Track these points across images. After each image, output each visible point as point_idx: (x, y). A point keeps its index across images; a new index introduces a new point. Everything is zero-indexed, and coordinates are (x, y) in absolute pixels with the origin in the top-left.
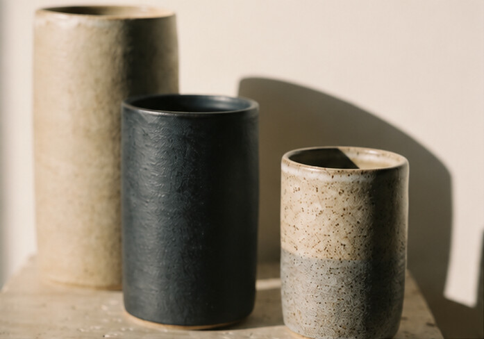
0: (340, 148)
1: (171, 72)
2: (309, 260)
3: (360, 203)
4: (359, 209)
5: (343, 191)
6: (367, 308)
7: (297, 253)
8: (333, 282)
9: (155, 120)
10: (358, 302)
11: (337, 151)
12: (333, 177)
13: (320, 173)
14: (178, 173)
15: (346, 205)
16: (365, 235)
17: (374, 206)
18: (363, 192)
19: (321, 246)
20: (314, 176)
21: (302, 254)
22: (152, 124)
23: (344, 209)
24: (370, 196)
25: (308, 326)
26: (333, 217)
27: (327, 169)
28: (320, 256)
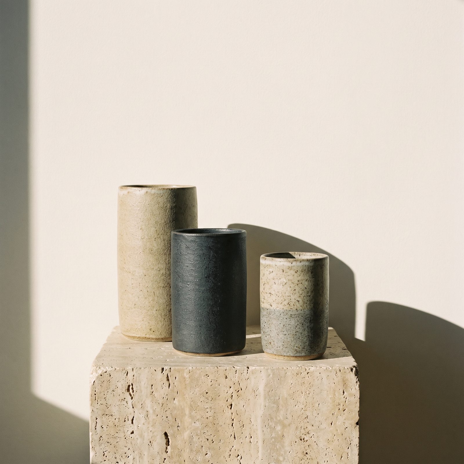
0: (290, 252)
1: (194, 217)
2: (279, 311)
3: (307, 277)
4: (306, 281)
5: (298, 271)
6: (311, 336)
7: (272, 308)
8: (293, 322)
9: (192, 239)
10: (306, 332)
11: (289, 253)
12: (292, 263)
13: (284, 261)
14: (206, 267)
15: (299, 278)
16: (310, 295)
17: (314, 278)
18: (308, 271)
19: (286, 303)
20: (282, 263)
21: (275, 308)
22: (192, 241)
23: (298, 281)
24: (312, 273)
25: (278, 348)
26: (292, 285)
27: (288, 259)
28: (285, 308)
